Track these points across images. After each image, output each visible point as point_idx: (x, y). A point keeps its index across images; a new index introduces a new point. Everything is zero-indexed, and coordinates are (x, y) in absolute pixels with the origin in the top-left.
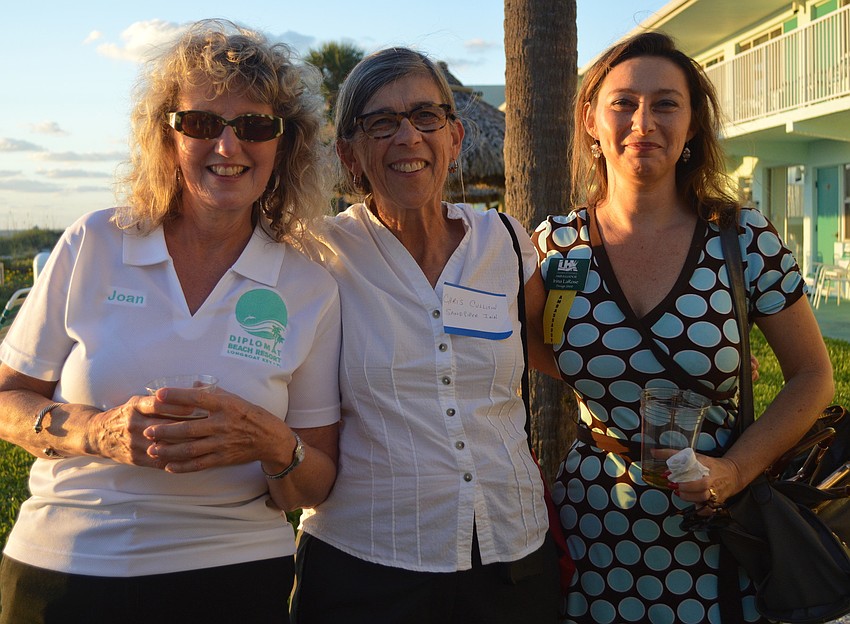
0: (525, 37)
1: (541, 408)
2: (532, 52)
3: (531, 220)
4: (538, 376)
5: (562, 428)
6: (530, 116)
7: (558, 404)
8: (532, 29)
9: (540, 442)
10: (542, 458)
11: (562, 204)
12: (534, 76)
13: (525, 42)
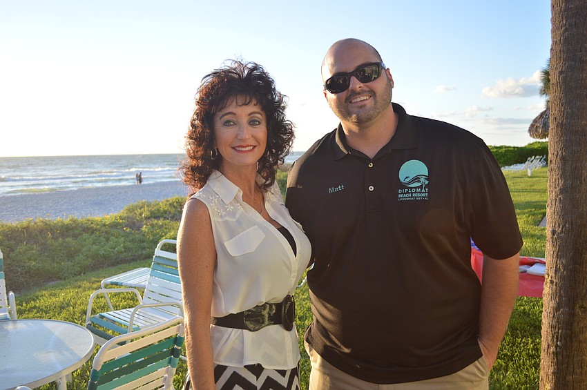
0: (560, 70)
1: (561, 310)
2: (565, 79)
3: (561, 189)
4: (561, 289)
5: (576, 324)
6: (562, 122)
7: (573, 309)
8: (565, 64)
9: (560, 331)
10: (560, 341)
11: (583, 179)
12: (566, 95)
13: (561, 73)
